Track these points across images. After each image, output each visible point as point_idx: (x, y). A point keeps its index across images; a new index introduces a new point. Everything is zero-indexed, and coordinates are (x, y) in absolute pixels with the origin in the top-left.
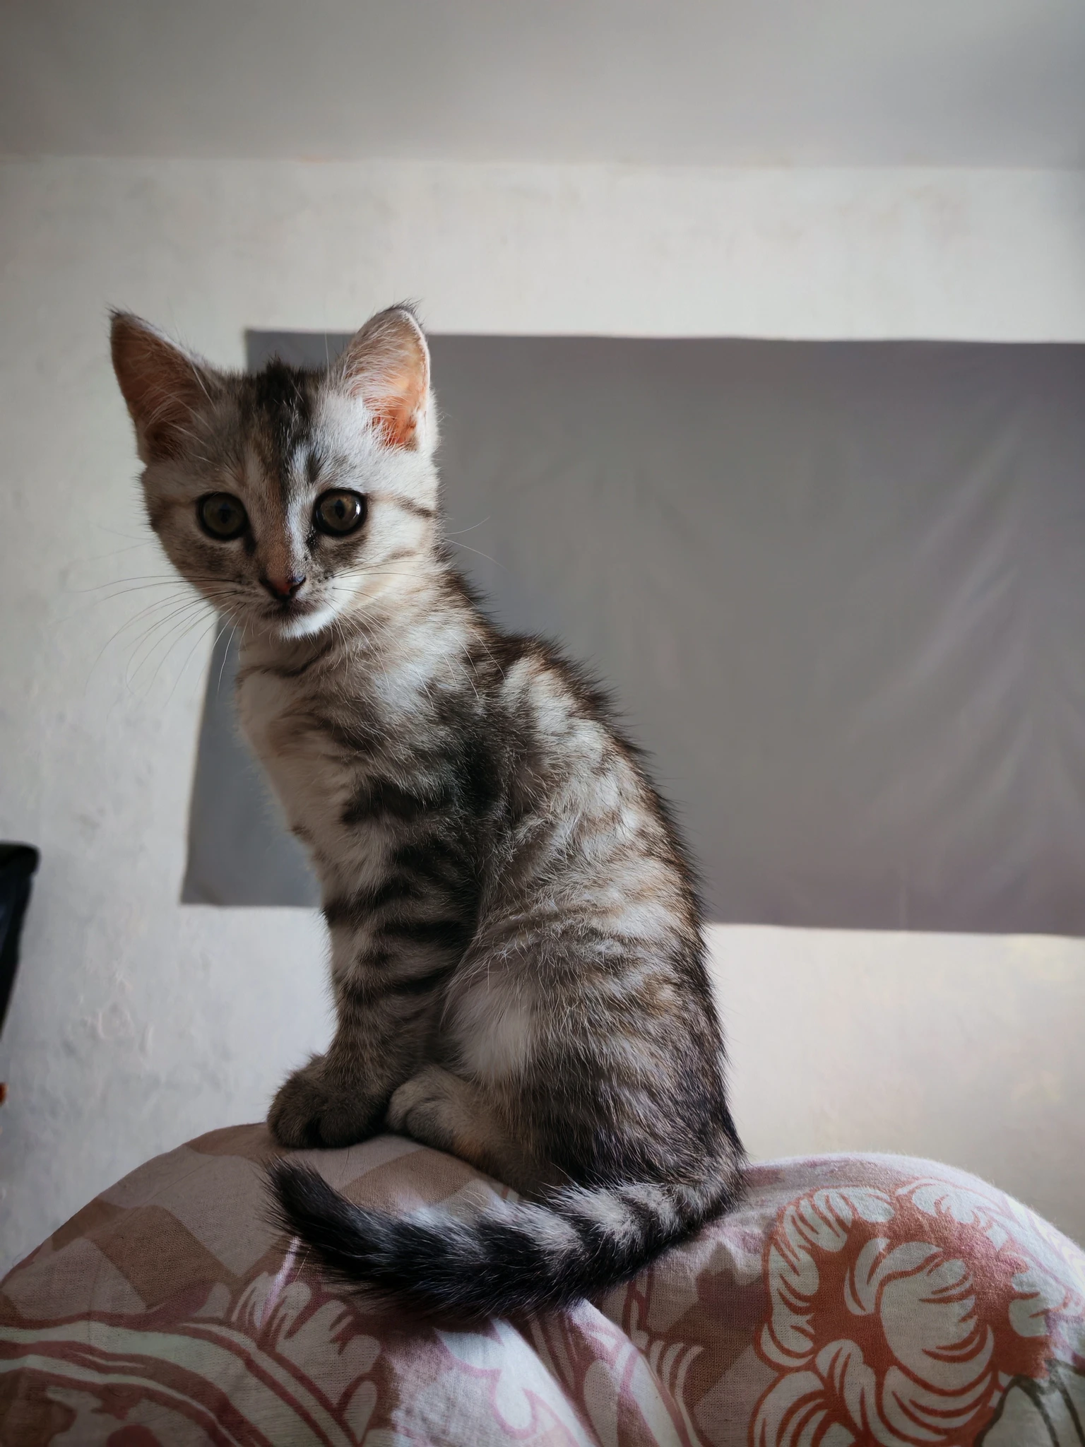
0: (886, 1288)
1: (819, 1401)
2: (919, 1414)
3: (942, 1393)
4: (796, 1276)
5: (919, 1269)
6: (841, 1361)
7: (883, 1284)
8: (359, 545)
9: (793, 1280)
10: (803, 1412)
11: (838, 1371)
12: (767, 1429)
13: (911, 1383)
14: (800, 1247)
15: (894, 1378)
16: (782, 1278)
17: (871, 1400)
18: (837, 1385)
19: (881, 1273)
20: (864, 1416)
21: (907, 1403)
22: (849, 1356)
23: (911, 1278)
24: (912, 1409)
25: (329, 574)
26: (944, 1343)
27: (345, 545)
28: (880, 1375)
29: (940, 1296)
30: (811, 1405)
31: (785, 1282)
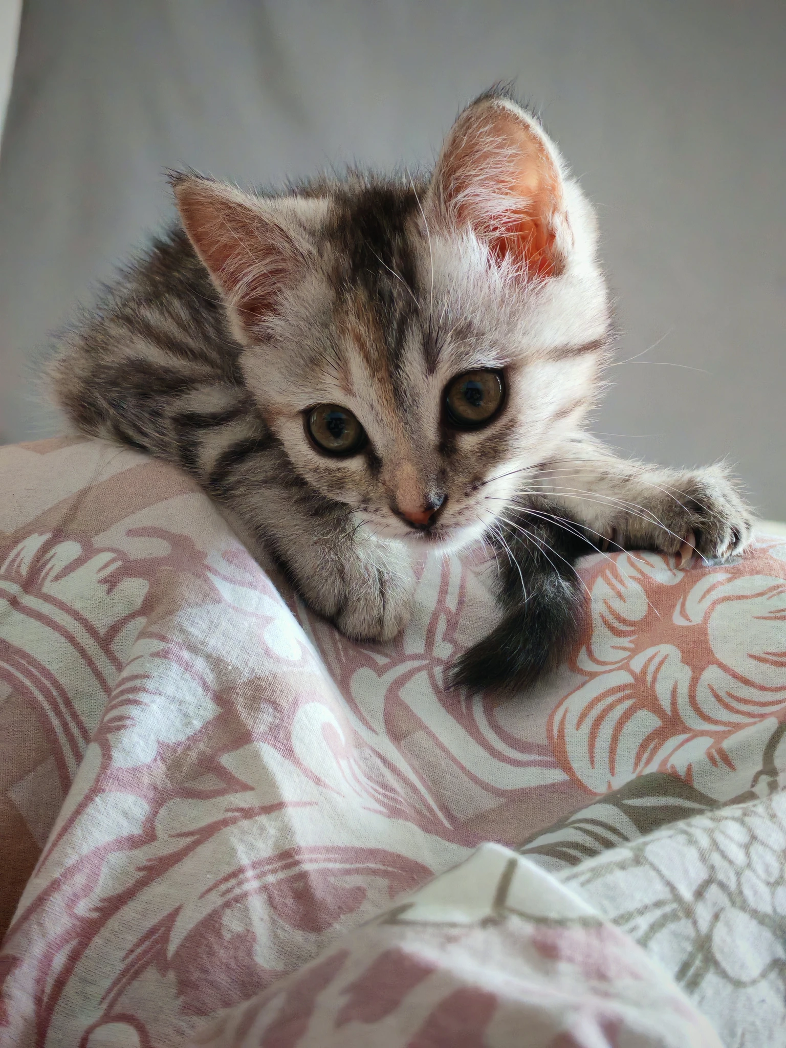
0: (719, 607)
1: (628, 692)
2: (735, 704)
3: (763, 688)
4: (622, 603)
5: (761, 594)
6: (657, 661)
7: (715, 603)
8: (507, 435)
9: (617, 605)
10: (610, 700)
11: (651, 669)
12: (568, 715)
13: (729, 677)
14: (632, 577)
15: (711, 674)
16: (606, 602)
17: (683, 690)
18: (649, 679)
19: (715, 595)
20: (674, 703)
21: (722, 694)
22: (666, 657)
23: (749, 601)
24: (728, 700)
25: (477, 484)
26: (774, 650)
27: (489, 439)
28: (697, 670)
29: (779, 615)
30: (619, 695)
31: (609, 607)
